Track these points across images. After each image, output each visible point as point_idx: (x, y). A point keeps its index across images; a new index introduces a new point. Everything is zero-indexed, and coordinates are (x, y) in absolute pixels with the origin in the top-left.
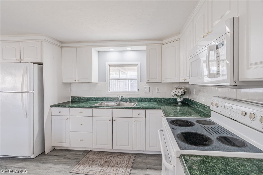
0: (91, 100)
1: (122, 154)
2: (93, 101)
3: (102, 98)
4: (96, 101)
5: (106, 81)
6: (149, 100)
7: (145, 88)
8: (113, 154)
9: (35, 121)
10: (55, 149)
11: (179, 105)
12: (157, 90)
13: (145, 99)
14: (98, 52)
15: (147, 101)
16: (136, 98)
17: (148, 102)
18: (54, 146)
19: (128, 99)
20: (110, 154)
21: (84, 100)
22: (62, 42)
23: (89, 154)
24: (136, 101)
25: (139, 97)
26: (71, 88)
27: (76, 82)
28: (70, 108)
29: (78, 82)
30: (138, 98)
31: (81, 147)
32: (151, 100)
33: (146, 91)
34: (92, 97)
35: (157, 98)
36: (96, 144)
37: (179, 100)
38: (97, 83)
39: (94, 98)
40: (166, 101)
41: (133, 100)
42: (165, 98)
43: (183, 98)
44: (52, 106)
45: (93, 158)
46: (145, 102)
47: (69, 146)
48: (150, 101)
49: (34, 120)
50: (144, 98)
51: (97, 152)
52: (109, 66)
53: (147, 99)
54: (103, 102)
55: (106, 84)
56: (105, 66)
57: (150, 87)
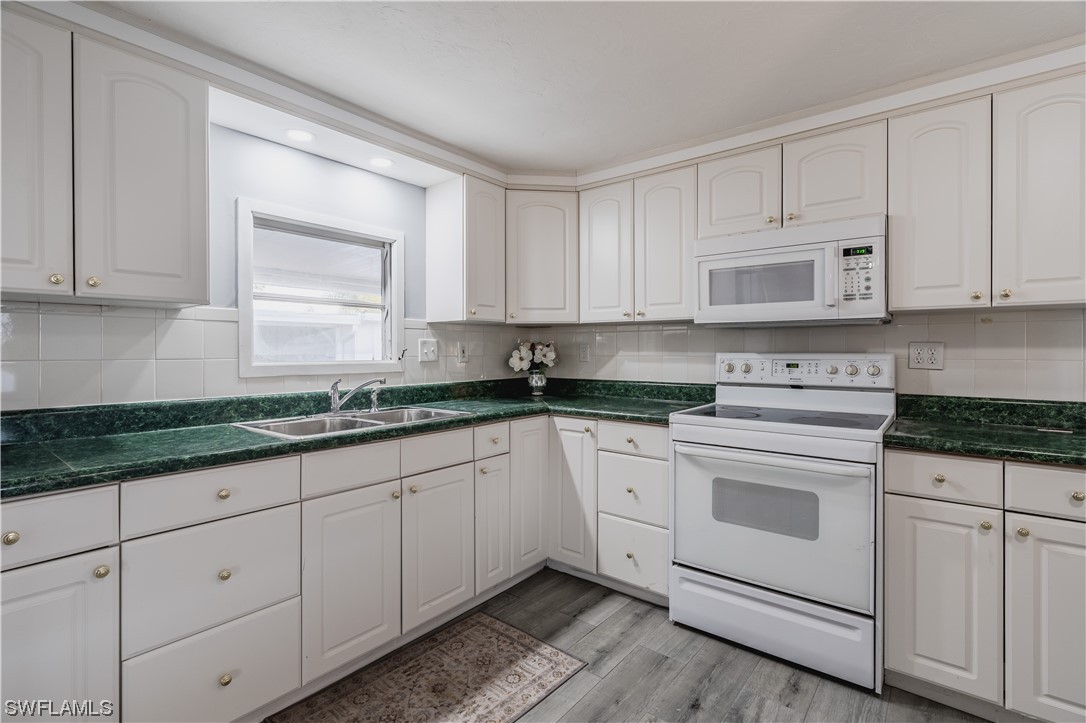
0: (127, 428)
2: (143, 429)
3: (211, 405)
4: (167, 426)
5: (236, 304)
6: (440, 395)
7: (424, 343)
12: (459, 352)
13: (425, 392)
15: (431, 400)
16: (392, 391)
17: (436, 401)
19: (374, 397)
24: (392, 404)
30: (399, 391)
32: (442, 394)
33: (426, 359)
35: (463, 385)
37: (537, 381)
39: (157, 408)
48: (443, 398)
50: (423, 388)
52: (254, 218)
53: (433, 391)
54: (234, 424)
55: (237, 322)
56: (234, 215)
57: (438, 342)
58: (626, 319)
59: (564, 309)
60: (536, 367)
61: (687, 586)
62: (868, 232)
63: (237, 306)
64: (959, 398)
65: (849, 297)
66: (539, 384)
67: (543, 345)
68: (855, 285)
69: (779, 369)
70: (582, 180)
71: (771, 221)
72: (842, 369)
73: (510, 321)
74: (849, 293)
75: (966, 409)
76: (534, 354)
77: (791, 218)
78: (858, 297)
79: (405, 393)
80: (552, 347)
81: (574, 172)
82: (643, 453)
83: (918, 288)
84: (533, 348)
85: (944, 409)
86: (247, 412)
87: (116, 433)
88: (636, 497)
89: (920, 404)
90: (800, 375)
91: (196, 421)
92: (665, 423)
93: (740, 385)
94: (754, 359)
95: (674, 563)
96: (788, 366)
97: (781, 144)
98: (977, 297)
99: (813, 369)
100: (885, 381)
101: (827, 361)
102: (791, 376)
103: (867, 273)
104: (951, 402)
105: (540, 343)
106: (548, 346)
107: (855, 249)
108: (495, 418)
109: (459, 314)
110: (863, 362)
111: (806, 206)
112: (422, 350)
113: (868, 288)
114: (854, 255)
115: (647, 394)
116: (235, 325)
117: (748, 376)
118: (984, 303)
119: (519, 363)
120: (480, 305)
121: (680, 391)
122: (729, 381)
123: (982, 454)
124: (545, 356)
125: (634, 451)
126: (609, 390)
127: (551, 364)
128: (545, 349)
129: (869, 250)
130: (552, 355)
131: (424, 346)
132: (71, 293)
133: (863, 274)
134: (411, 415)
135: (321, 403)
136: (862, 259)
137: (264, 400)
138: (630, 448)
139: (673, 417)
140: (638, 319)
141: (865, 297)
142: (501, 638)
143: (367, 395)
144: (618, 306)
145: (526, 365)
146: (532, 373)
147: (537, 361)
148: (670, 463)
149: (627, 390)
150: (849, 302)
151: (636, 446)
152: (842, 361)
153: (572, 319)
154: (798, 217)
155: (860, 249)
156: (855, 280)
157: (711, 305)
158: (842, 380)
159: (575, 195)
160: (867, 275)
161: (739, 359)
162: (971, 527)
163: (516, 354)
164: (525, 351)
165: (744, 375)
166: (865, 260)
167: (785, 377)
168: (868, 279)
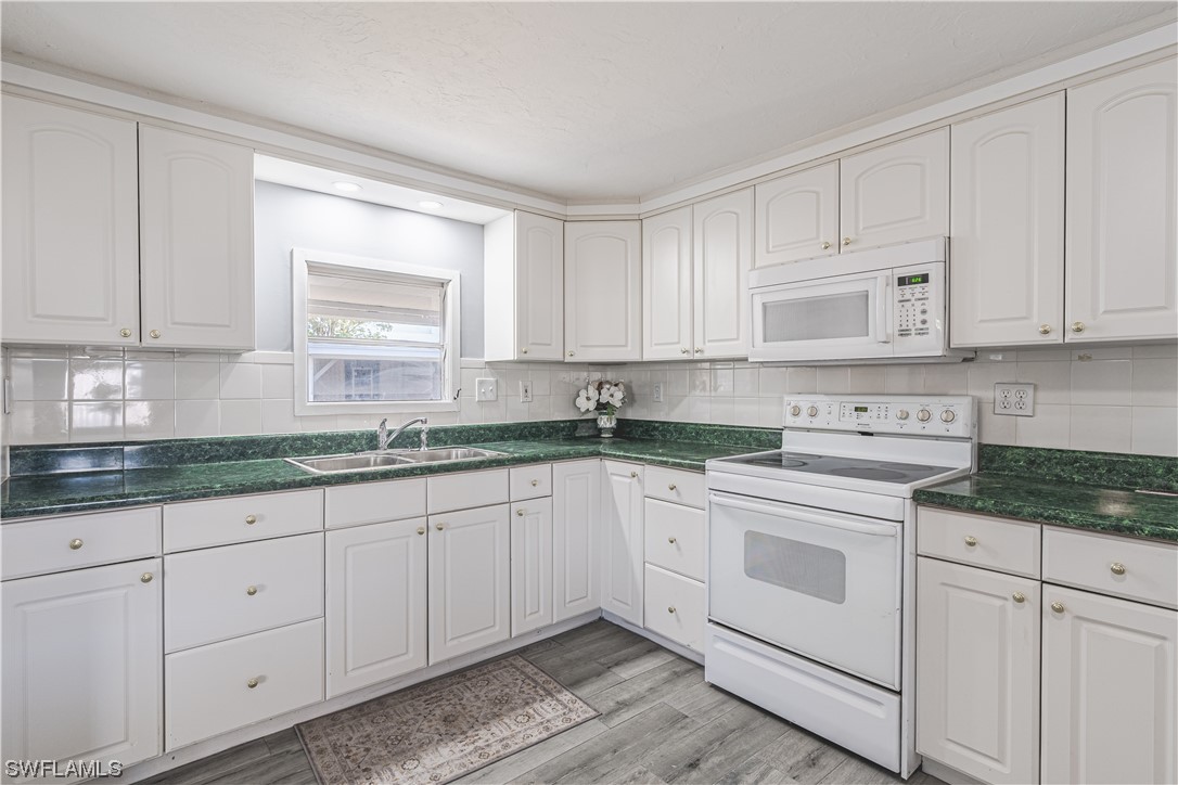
0: (194, 459)
2: (208, 460)
3: (268, 441)
4: (229, 459)
5: (291, 348)
6: (498, 435)
7: (481, 383)
11: (607, 441)
12: (521, 391)
13: (483, 431)
15: (489, 440)
16: (445, 431)
17: (495, 441)
19: (424, 437)
24: (446, 443)
25: (457, 425)
30: (453, 430)
32: (502, 433)
33: (484, 399)
35: (525, 426)
37: (606, 422)
39: (221, 443)
41: (435, 438)
42: (549, 422)
46: (483, 442)
48: (502, 438)
50: (480, 428)
52: (309, 266)
53: (490, 431)
54: (287, 459)
55: (292, 365)
56: (289, 265)
57: (497, 381)
58: (685, 357)
59: (626, 346)
60: (602, 407)
61: (720, 646)
62: (924, 257)
63: (292, 351)
64: (1050, 450)
65: (904, 333)
66: (608, 425)
67: (610, 383)
68: (911, 318)
69: (847, 413)
70: (645, 207)
71: (826, 248)
72: (913, 416)
73: (568, 359)
74: (904, 327)
75: (1057, 464)
76: (600, 394)
77: (847, 244)
78: (913, 332)
79: (460, 432)
80: (621, 386)
81: (638, 199)
82: (684, 502)
83: (981, 321)
84: (600, 387)
85: (1032, 462)
86: (302, 449)
87: (185, 463)
88: (679, 549)
89: (1004, 457)
90: (870, 421)
91: (255, 455)
92: (702, 469)
93: (808, 430)
94: (821, 402)
95: (710, 621)
96: (857, 409)
97: (837, 159)
98: (1046, 332)
99: (883, 414)
100: (960, 428)
101: (898, 405)
102: (859, 421)
103: (923, 304)
104: (1040, 456)
105: (608, 382)
106: (616, 385)
107: (910, 278)
108: (535, 460)
109: (510, 354)
110: (936, 406)
111: (864, 229)
112: (479, 389)
113: (924, 322)
114: (910, 283)
115: (716, 438)
116: (291, 367)
117: (813, 419)
118: (1055, 338)
119: (586, 404)
120: (533, 344)
121: (750, 436)
122: (794, 425)
123: (1014, 515)
124: (612, 396)
125: (675, 498)
126: (681, 434)
127: (618, 404)
128: (613, 388)
129: (925, 278)
130: (619, 395)
131: (480, 386)
132: (138, 343)
133: (919, 306)
134: (458, 454)
135: (371, 441)
136: (918, 288)
137: (317, 438)
138: (672, 495)
139: (710, 463)
140: (697, 356)
141: (922, 332)
142: (527, 681)
143: (418, 433)
144: (678, 343)
145: (592, 405)
146: (600, 414)
147: (603, 401)
148: (706, 513)
149: (697, 433)
150: (904, 338)
151: (679, 494)
152: (913, 405)
153: (635, 357)
154: (855, 241)
155: (915, 277)
156: (911, 313)
157: (765, 341)
158: (913, 426)
159: (638, 224)
160: (923, 307)
161: (804, 402)
162: (1006, 599)
163: (583, 393)
164: (592, 392)
165: (811, 419)
166: (921, 290)
167: (853, 422)
168: (924, 312)
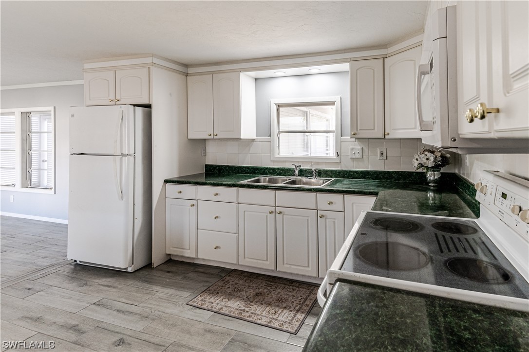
0: (241, 173)
1: (295, 284)
3: (262, 168)
6: (362, 176)
7: (352, 149)
8: (277, 281)
9: (136, 207)
10: (171, 259)
11: (432, 188)
14: (256, 79)
15: (356, 178)
16: (332, 171)
17: (359, 178)
18: (169, 255)
19: (314, 172)
20: (271, 280)
21: (229, 172)
22: (186, 66)
23: (229, 276)
24: (331, 177)
25: (339, 168)
26: (205, 150)
27: (212, 137)
28: (198, 186)
29: (215, 137)
30: (336, 171)
31: (216, 261)
33: (354, 157)
34: (244, 167)
35: (380, 172)
36: (245, 258)
38: (253, 140)
40: (401, 178)
41: (326, 174)
42: (398, 172)
43: (441, 173)
44: (166, 181)
45: (236, 284)
46: (352, 178)
47: (194, 256)
49: (134, 204)
50: (350, 171)
51: (246, 274)
56: (269, 106)
57: (362, 148)
63: (270, 136)
66: (433, 178)
69: (498, 197)
112: (351, 152)
116: (269, 143)
117: (485, 198)
161: (485, 180)
